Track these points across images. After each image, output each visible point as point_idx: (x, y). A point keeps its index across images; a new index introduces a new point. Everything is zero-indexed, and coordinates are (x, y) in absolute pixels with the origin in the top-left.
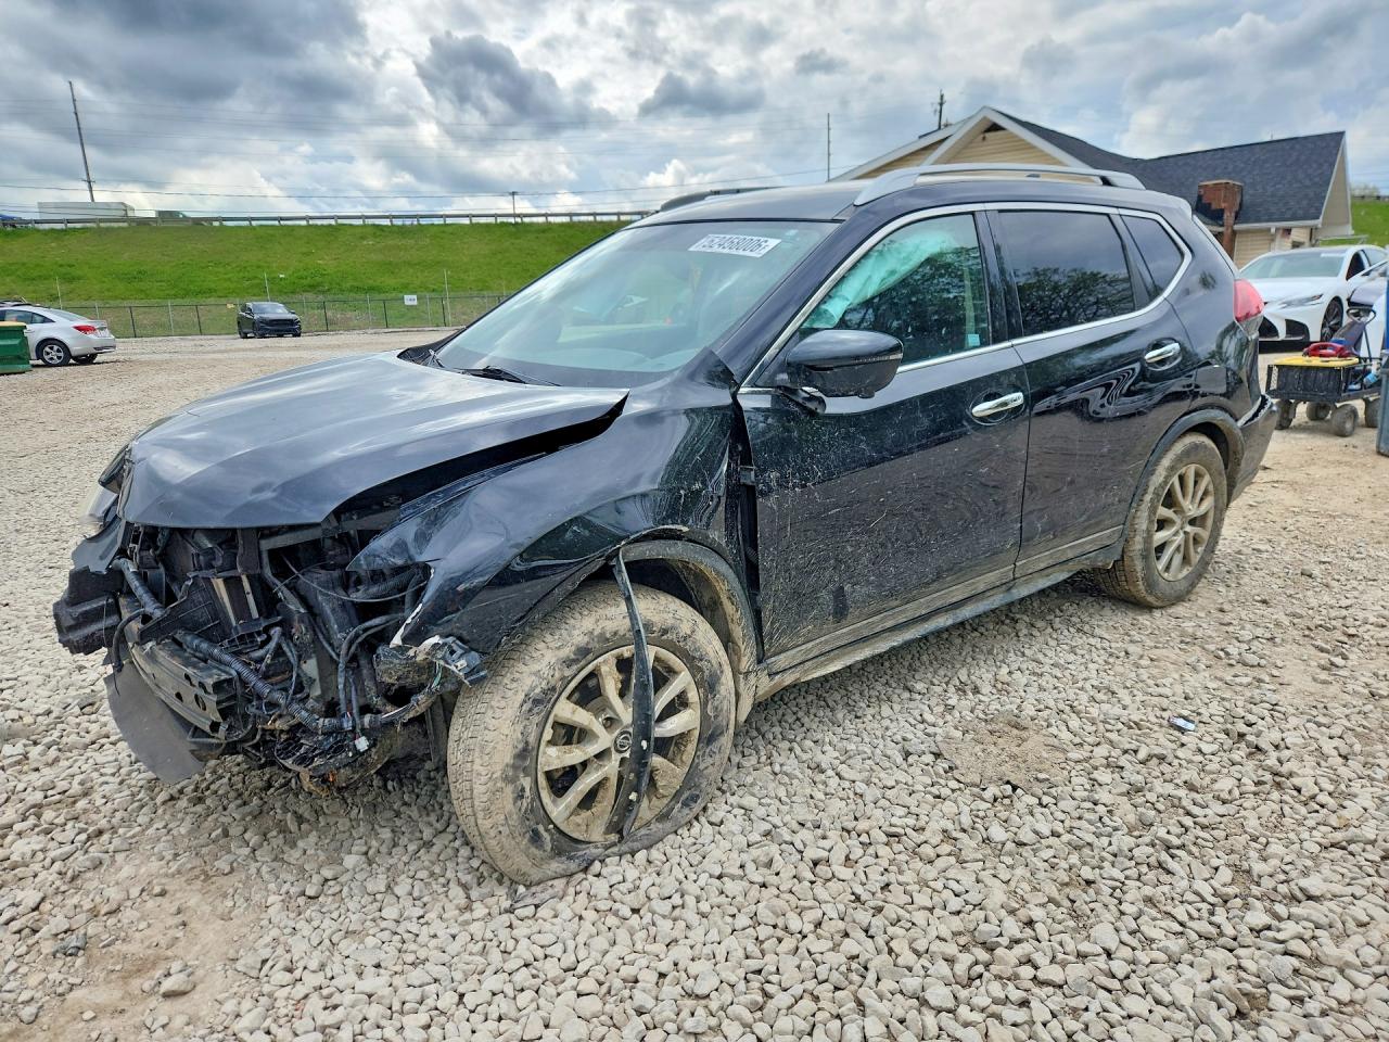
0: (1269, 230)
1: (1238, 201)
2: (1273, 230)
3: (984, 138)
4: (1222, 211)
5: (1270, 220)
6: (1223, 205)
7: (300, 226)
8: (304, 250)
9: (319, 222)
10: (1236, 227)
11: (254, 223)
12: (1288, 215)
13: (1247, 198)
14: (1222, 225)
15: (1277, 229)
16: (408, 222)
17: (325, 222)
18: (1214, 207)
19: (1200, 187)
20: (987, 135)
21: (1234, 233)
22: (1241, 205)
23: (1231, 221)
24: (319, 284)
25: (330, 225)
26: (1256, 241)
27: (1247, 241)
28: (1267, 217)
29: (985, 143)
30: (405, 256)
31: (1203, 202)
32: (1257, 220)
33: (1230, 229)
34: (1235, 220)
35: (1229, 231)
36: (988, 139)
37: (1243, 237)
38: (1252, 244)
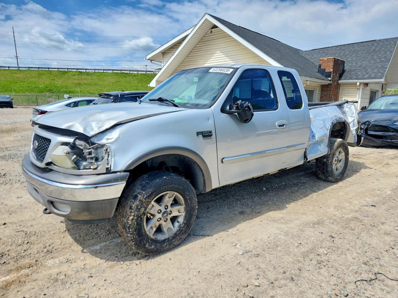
0: (356, 83)
1: (341, 68)
2: (358, 84)
3: (211, 32)
4: (331, 73)
5: (356, 79)
6: (331, 70)
7: (55, 71)
8: (53, 78)
9: (61, 70)
10: (340, 82)
11: (40, 69)
12: (366, 77)
13: (347, 68)
14: (330, 80)
15: (360, 84)
16: (91, 71)
17: (63, 70)
18: (327, 71)
19: (320, 60)
20: (213, 30)
21: (339, 85)
22: (343, 70)
25: (65, 71)
26: (350, 89)
27: (346, 89)
28: (355, 77)
29: (212, 34)
30: (86, 82)
31: (322, 68)
32: (351, 79)
33: (336, 82)
34: (339, 78)
35: (335, 83)
36: (213, 32)
37: (344, 87)
38: (348, 91)
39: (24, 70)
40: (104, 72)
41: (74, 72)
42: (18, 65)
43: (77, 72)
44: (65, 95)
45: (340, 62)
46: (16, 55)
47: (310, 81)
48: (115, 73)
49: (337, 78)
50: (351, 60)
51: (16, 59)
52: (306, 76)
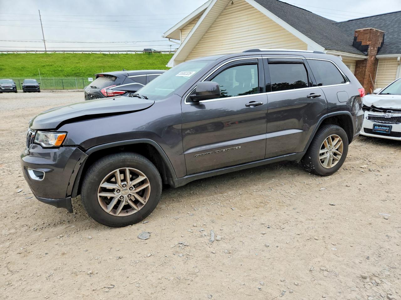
0: (396, 58)
1: (380, 41)
2: (399, 58)
3: (232, 3)
4: (367, 46)
5: (397, 53)
6: (368, 43)
7: (80, 54)
8: (77, 62)
9: (86, 52)
10: (378, 56)
11: (65, 52)
13: (387, 40)
14: (367, 55)
16: (114, 53)
17: (88, 53)
18: (363, 44)
19: (356, 32)
20: (234, 1)
21: (377, 60)
22: (383, 43)
23: (374, 52)
24: (78, 73)
25: (89, 54)
26: (389, 65)
27: (384, 65)
28: (396, 51)
29: (233, 6)
30: (109, 64)
31: (357, 41)
32: (391, 53)
33: (373, 57)
34: (378, 52)
35: (372, 59)
36: (234, 3)
37: (382, 62)
38: (386, 67)
39: (51, 54)
40: (127, 54)
41: (98, 54)
42: (46, 49)
43: (101, 54)
44: (89, 78)
45: (379, 34)
46: (43, 39)
47: (342, 56)
48: (138, 54)
49: (375, 52)
50: (392, 31)
51: (44, 43)
52: (337, 50)
